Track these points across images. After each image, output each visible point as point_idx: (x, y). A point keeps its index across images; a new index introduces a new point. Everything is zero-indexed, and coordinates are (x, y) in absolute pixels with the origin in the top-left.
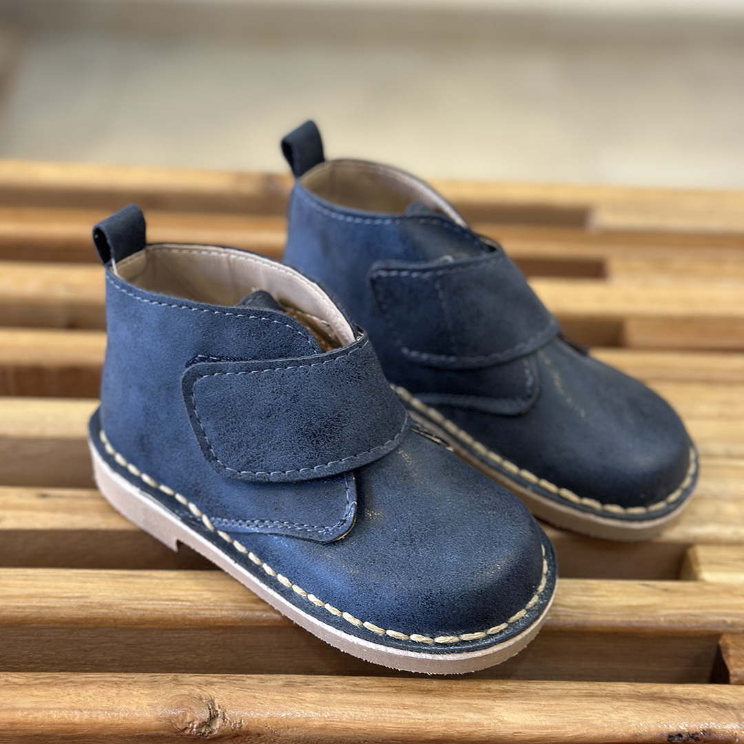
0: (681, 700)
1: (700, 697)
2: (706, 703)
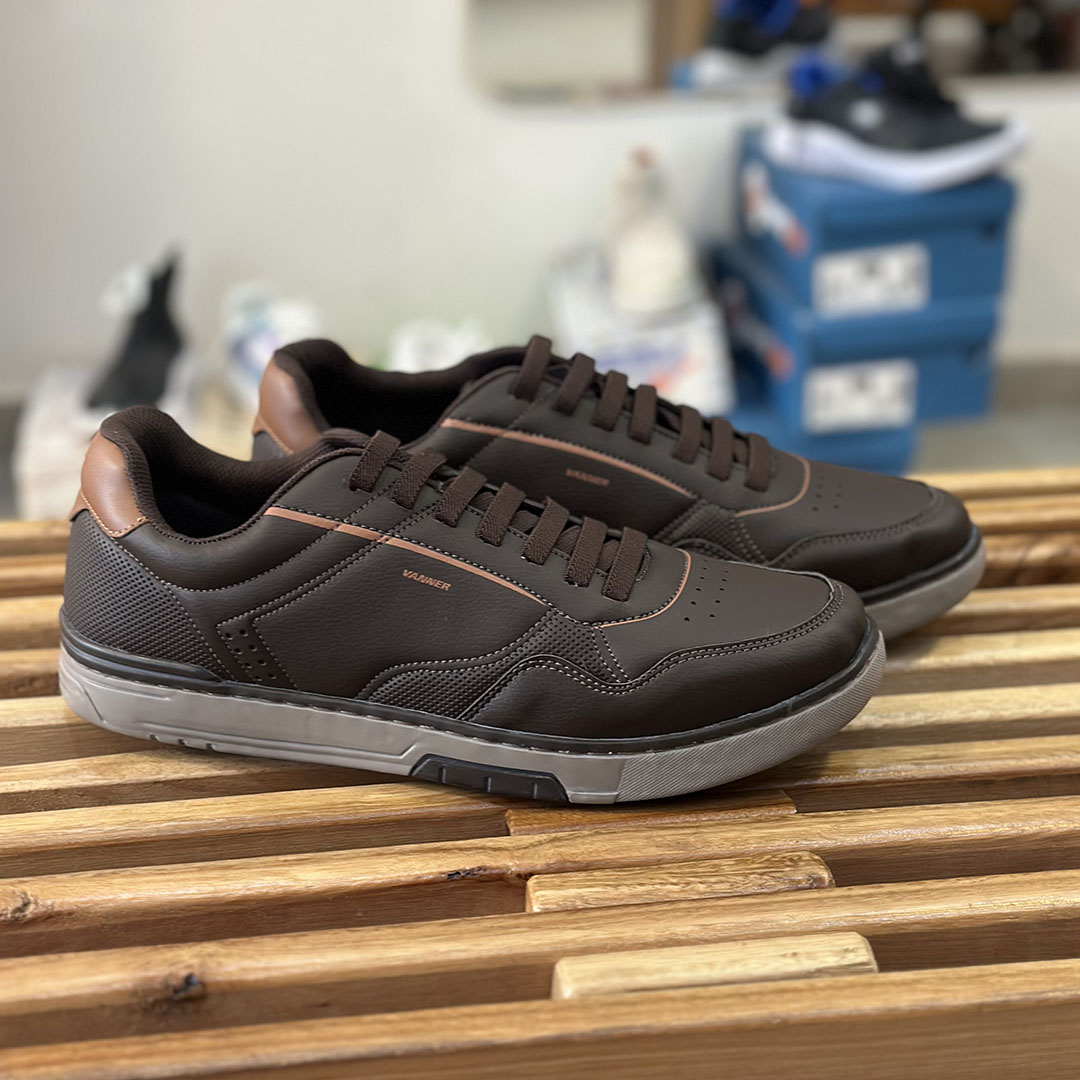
0: (461, 849)
1: (479, 845)
2: (482, 848)
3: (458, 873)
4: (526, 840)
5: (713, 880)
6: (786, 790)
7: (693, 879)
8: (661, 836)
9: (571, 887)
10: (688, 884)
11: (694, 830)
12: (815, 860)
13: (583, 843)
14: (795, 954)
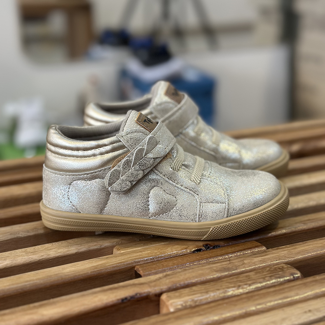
3: (126, 298)
4: (153, 278)
5: (250, 282)
6: (256, 241)
7: (240, 284)
8: (215, 267)
9: (185, 296)
10: (239, 286)
11: (228, 262)
12: (289, 267)
13: (181, 275)
14: (310, 311)
